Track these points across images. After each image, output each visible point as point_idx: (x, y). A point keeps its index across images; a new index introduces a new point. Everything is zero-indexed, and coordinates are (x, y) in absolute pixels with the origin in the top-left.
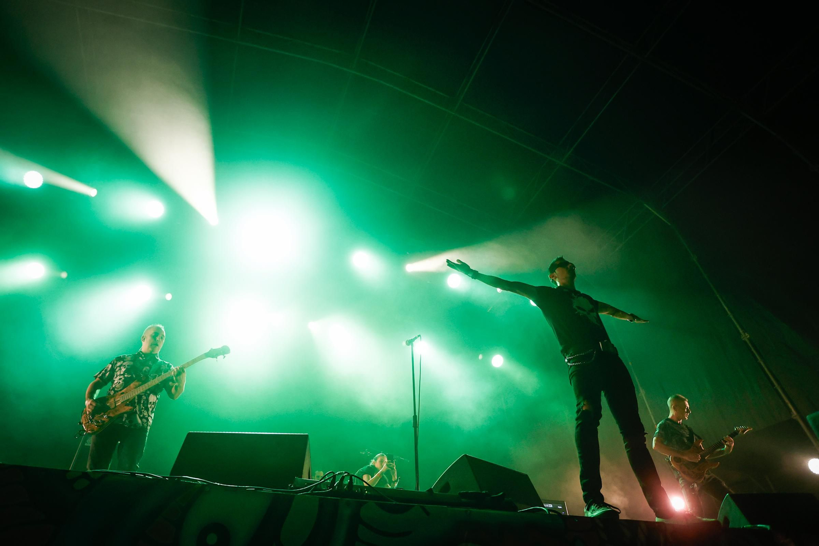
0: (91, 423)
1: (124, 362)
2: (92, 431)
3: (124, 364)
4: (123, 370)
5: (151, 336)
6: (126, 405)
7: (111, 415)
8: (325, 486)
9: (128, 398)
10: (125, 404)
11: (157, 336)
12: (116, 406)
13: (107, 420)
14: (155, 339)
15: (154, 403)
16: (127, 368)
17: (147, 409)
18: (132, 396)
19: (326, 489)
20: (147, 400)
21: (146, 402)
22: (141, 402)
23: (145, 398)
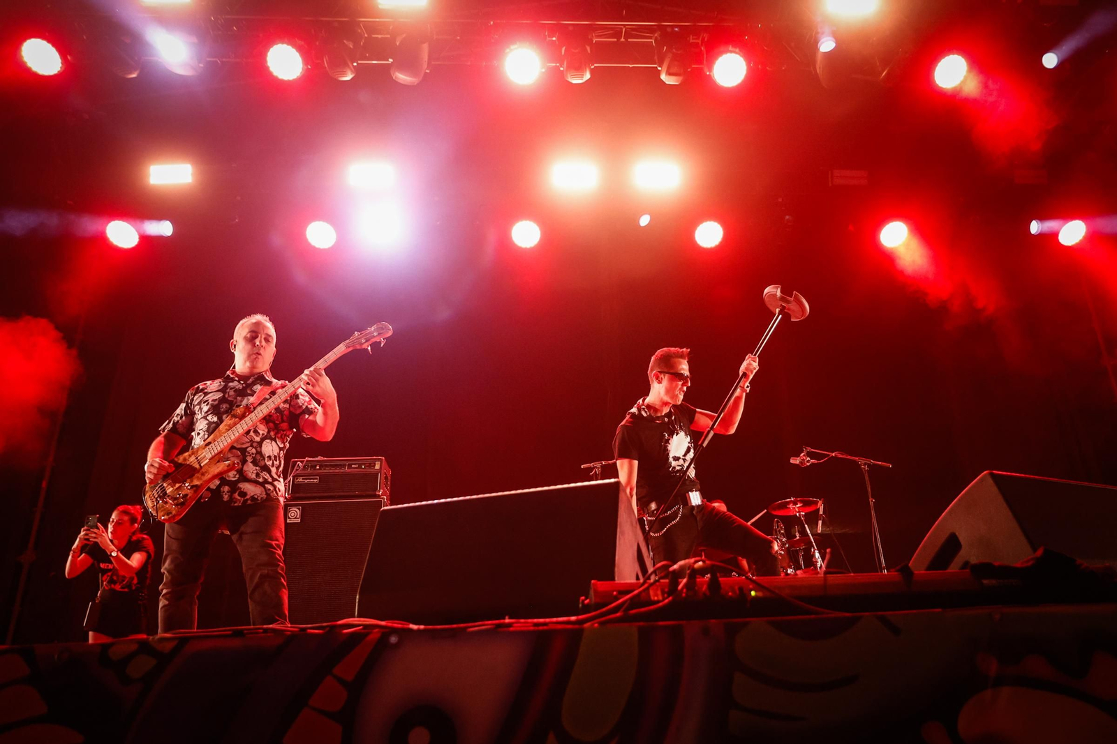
0: (163, 500)
1: (206, 394)
2: (168, 515)
3: (206, 398)
4: (205, 408)
5: (245, 338)
6: (218, 462)
7: (196, 482)
8: (659, 592)
9: (219, 449)
10: (218, 458)
11: (257, 337)
12: (201, 467)
13: (190, 493)
14: (254, 345)
15: (275, 457)
16: (212, 405)
17: (266, 469)
18: (226, 444)
19: (661, 598)
20: (260, 453)
21: (258, 457)
22: (249, 459)
23: (254, 451)
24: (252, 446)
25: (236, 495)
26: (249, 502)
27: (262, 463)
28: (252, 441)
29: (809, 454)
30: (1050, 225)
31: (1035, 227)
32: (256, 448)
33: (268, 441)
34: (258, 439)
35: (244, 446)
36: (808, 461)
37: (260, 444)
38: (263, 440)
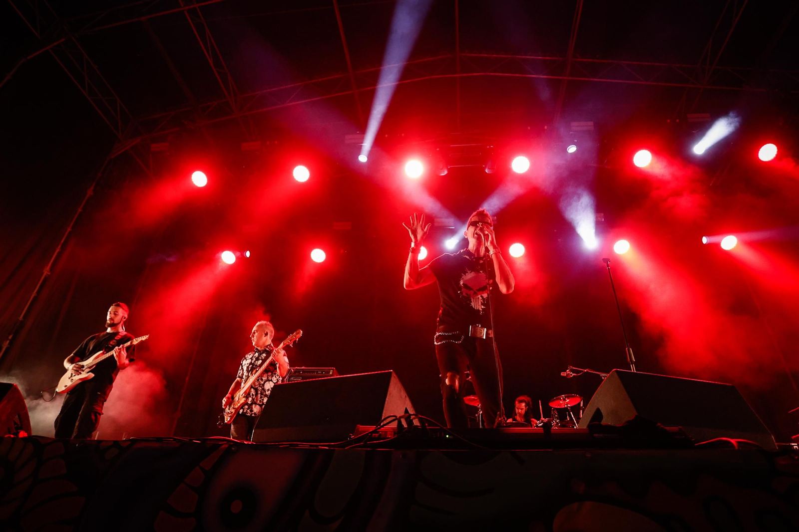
20: (263, 389)
21: (263, 391)
22: (259, 392)
23: (261, 389)
24: (260, 386)
25: (248, 411)
26: (253, 415)
27: (265, 394)
28: (260, 384)
29: (572, 370)
30: (714, 239)
31: (705, 240)
32: (261, 387)
33: (268, 382)
34: (262, 383)
35: (256, 387)
36: (571, 375)
37: (263, 385)
38: (265, 383)
